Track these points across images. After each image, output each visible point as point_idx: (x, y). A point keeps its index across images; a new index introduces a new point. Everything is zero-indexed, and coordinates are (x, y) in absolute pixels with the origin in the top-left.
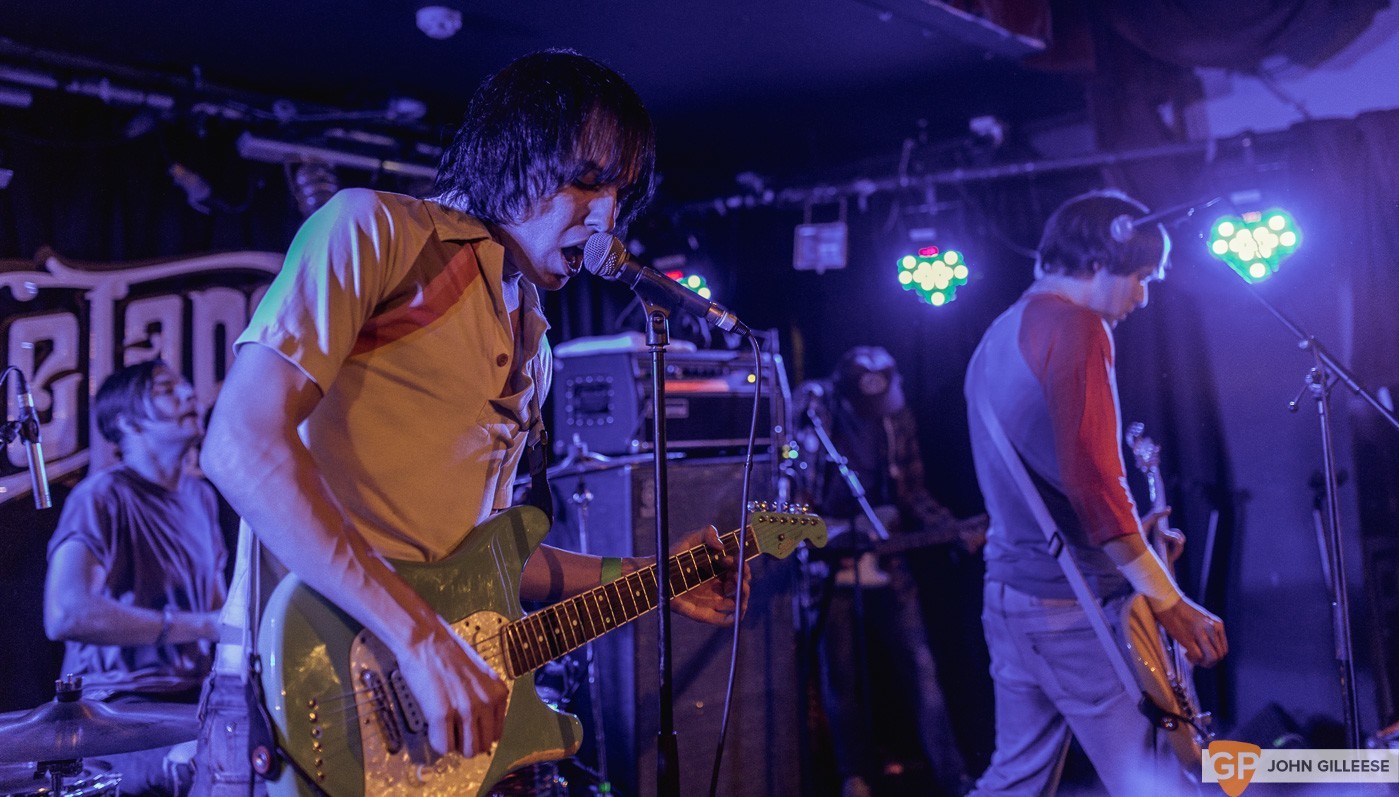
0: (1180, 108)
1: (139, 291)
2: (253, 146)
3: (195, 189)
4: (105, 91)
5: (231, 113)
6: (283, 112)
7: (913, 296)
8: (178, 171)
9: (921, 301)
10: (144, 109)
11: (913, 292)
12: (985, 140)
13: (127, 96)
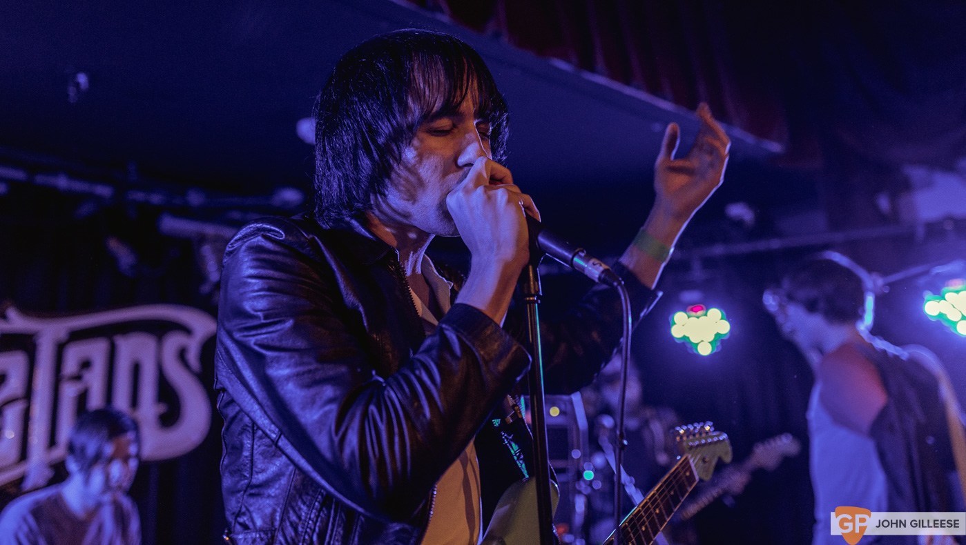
0: (894, 197)
1: (77, 336)
2: (170, 224)
3: (125, 256)
4: (62, 182)
5: (156, 199)
6: (195, 199)
7: (685, 347)
8: (113, 244)
9: (690, 352)
10: (91, 197)
11: (683, 343)
12: (739, 223)
13: (78, 186)
